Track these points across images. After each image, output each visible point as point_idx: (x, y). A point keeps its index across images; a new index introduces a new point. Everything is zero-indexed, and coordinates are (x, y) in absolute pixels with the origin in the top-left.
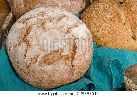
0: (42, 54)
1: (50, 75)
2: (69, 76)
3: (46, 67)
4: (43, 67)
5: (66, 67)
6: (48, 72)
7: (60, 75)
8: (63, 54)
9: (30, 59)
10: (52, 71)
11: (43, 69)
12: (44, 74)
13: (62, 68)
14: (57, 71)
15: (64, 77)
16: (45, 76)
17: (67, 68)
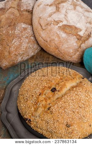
0: (65, 23)
1: (60, 42)
2: (72, 53)
3: (61, 33)
4: (60, 32)
5: (75, 44)
6: (61, 38)
7: (67, 47)
8: (79, 33)
9: (53, 21)
10: (64, 39)
11: (59, 33)
12: (57, 38)
13: (72, 43)
14: (68, 42)
15: (69, 51)
16: (56, 39)
17: (75, 46)
